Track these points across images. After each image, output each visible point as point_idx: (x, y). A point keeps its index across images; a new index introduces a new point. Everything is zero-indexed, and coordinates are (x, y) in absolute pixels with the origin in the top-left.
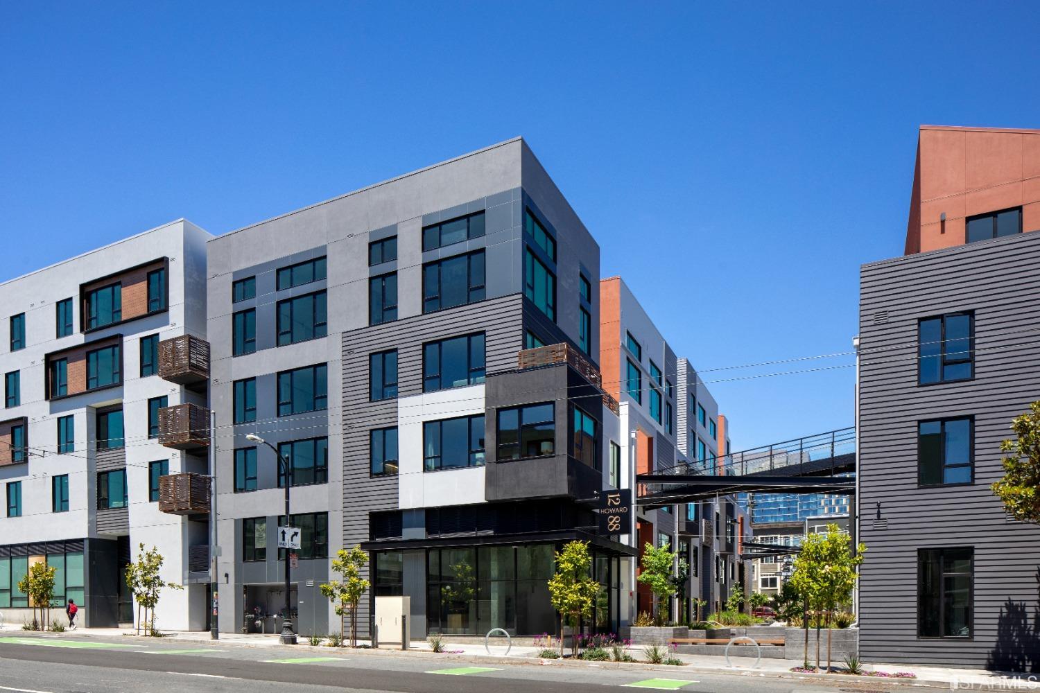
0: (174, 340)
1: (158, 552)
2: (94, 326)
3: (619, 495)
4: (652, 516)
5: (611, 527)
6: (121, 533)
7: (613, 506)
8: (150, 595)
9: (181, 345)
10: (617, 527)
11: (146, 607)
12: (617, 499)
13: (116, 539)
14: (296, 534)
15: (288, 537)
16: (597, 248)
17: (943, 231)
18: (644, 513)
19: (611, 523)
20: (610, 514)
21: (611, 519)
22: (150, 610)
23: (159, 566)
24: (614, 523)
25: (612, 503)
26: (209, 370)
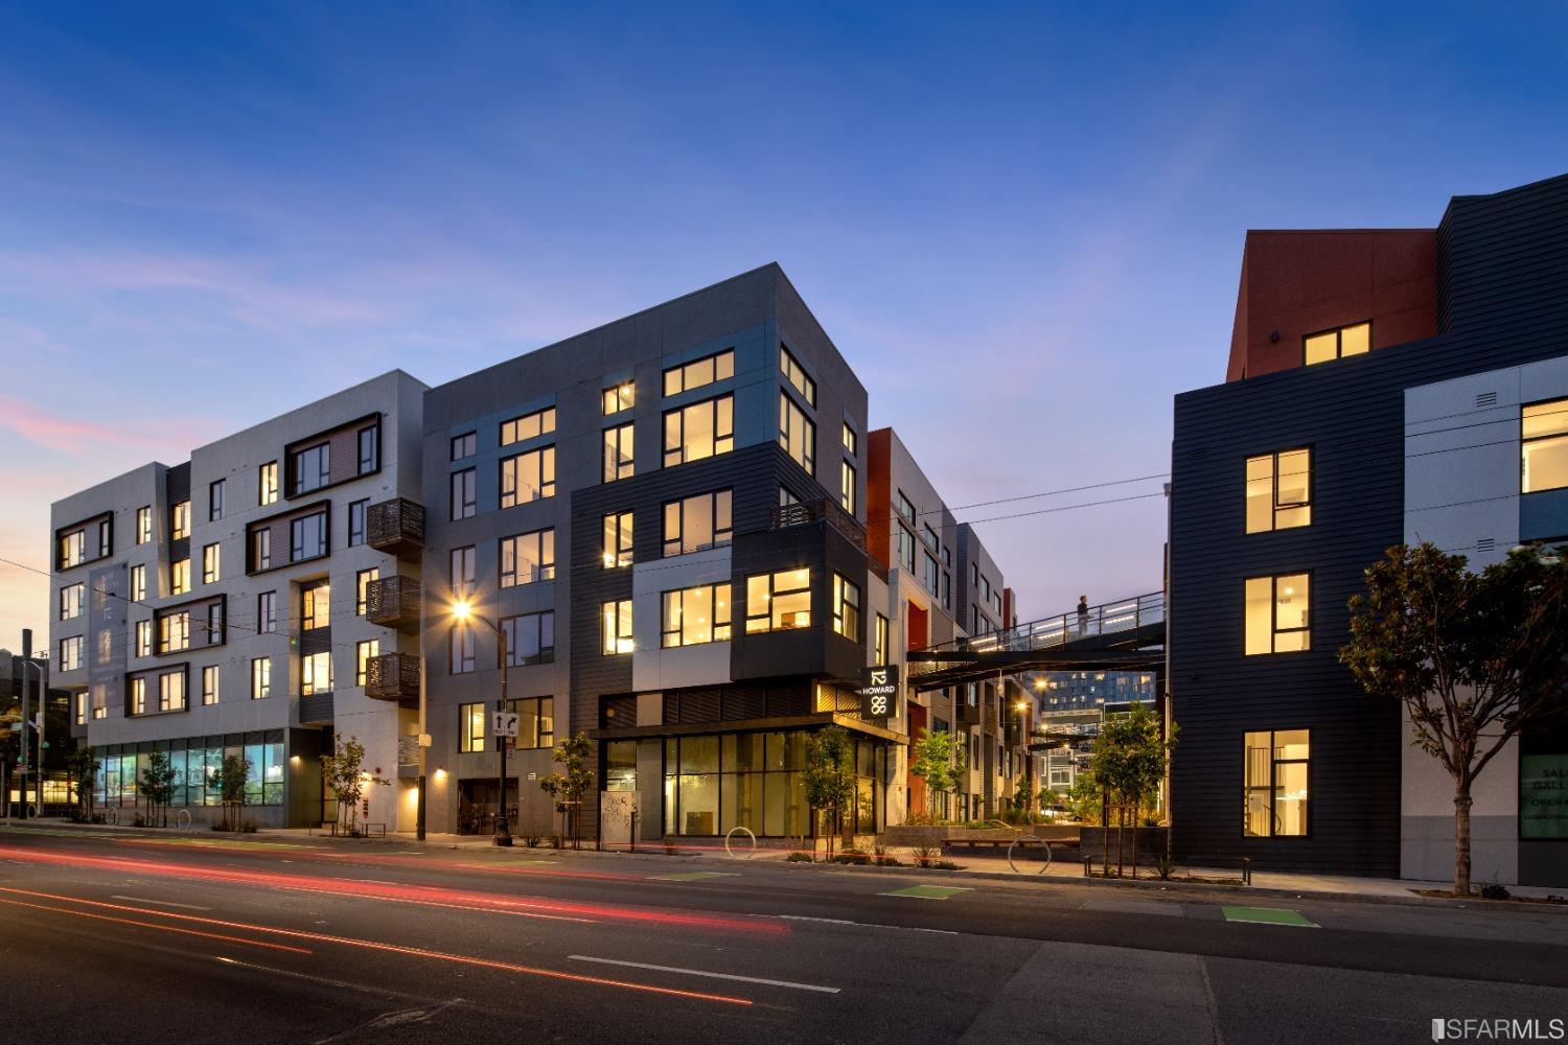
0: (384, 505)
1: (358, 743)
2: (300, 490)
4: (924, 699)
6: (326, 722)
8: (351, 791)
9: (393, 510)
10: (882, 709)
11: (346, 803)
13: (321, 729)
14: (514, 720)
15: (504, 723)
16: (865, 395)
18: (916, 696)
19: (875, 705)
21: (875, 701)
22: (350, 809)
23: (360, 758)
25: (876, 681)
26: (424, 537)
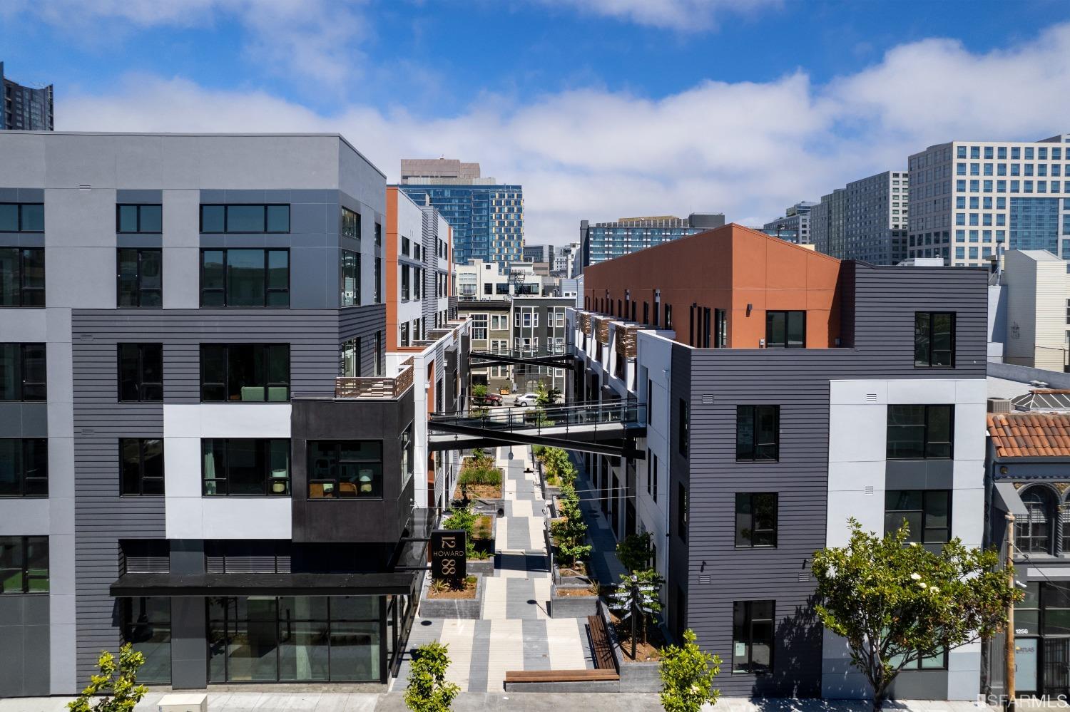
3: (454, 538)
5: (446, 570)
7: (447, 548)
12: (452, 542)
17: (748, 315)
20: (444, 557)
24: (449, 567)
